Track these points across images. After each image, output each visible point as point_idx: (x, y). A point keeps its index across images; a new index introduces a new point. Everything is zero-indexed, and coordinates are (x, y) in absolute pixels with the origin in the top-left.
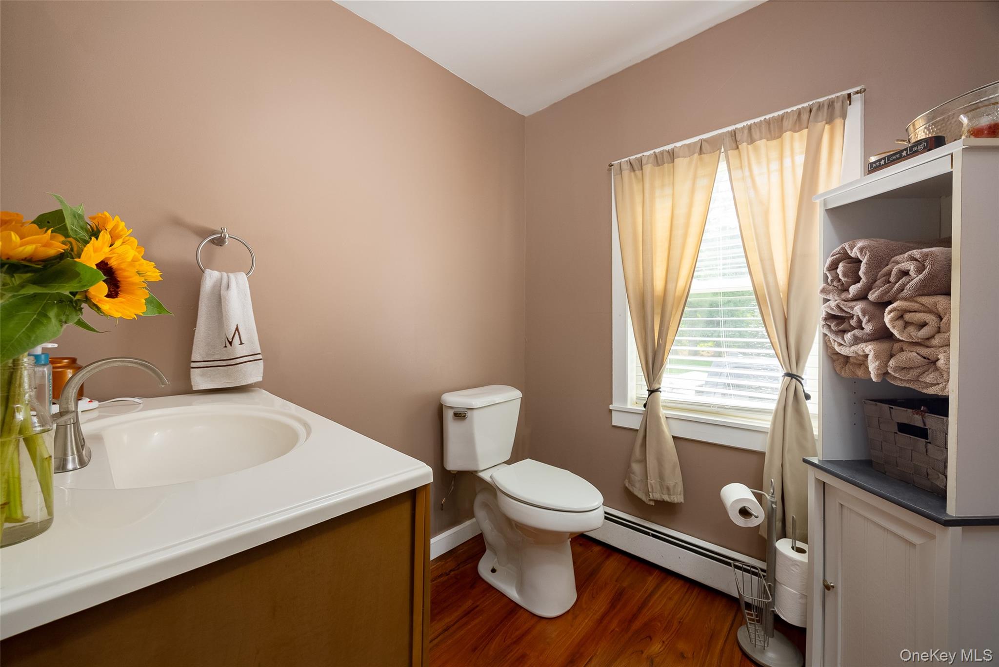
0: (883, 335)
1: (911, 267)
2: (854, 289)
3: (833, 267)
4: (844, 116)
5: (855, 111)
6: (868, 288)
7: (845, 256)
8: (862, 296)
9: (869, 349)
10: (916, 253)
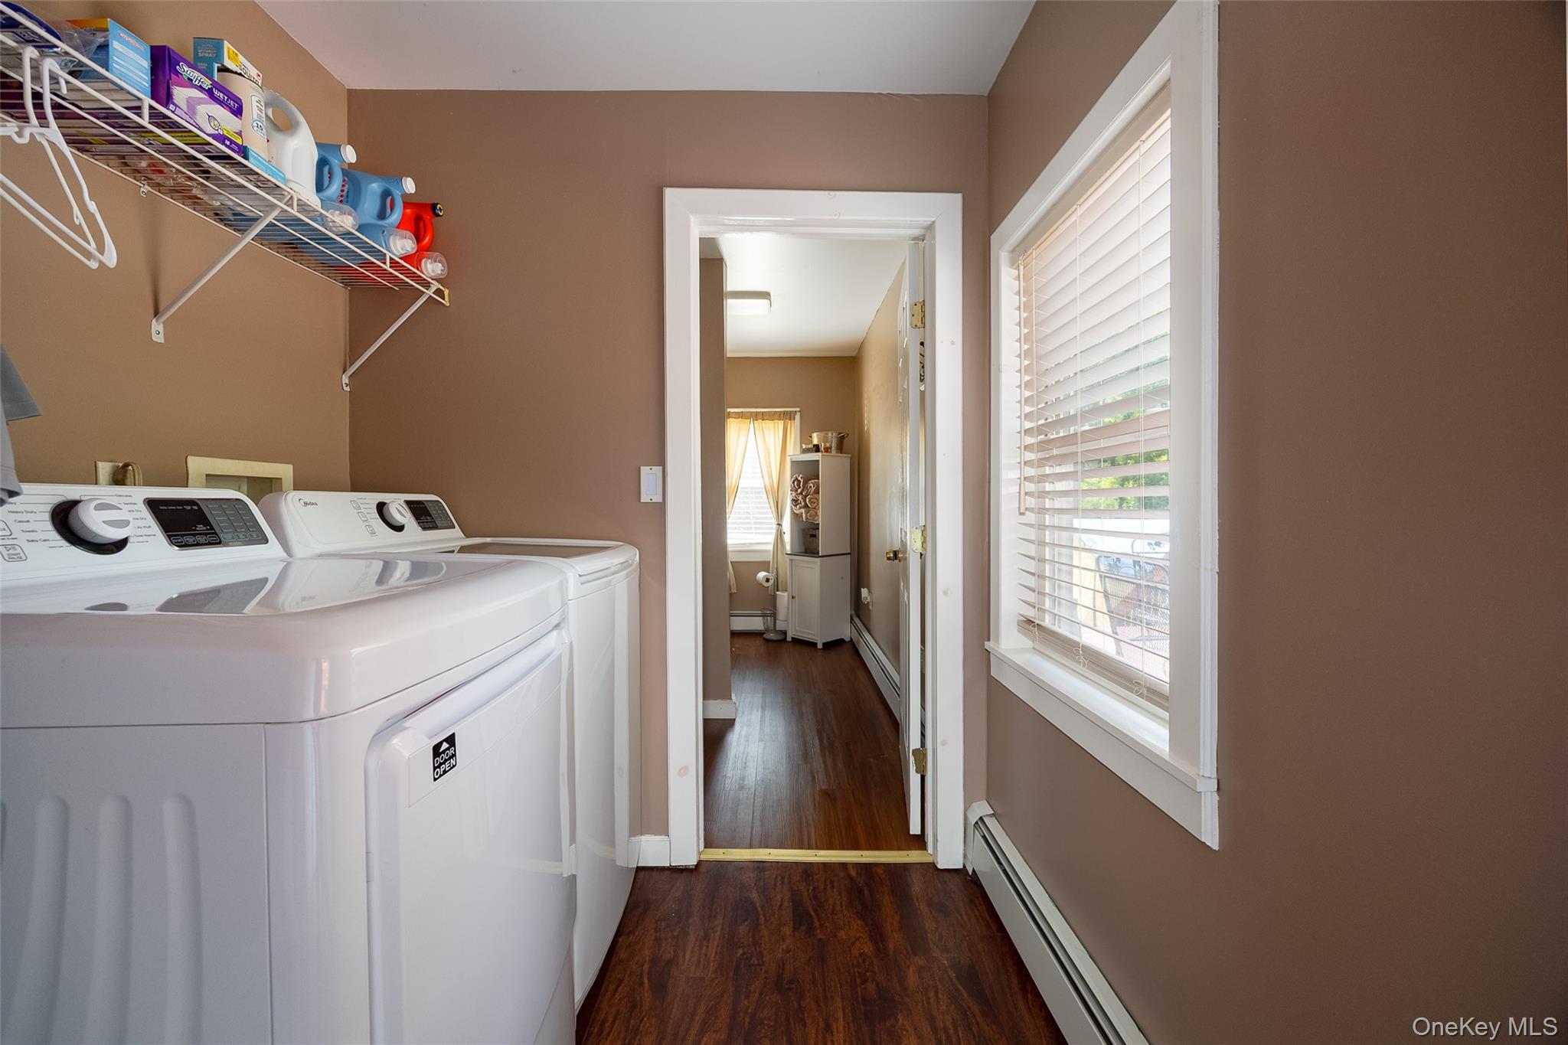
0: (806, 506)
1: (812, 485)
2: (799, 491)
3: (793, 483)
4: (794, 419)
5: (798, 417)
6: (803, 491)
7: (797, 479)
8: (801, 493)
9: (803, 510)
10: (813, 481)
